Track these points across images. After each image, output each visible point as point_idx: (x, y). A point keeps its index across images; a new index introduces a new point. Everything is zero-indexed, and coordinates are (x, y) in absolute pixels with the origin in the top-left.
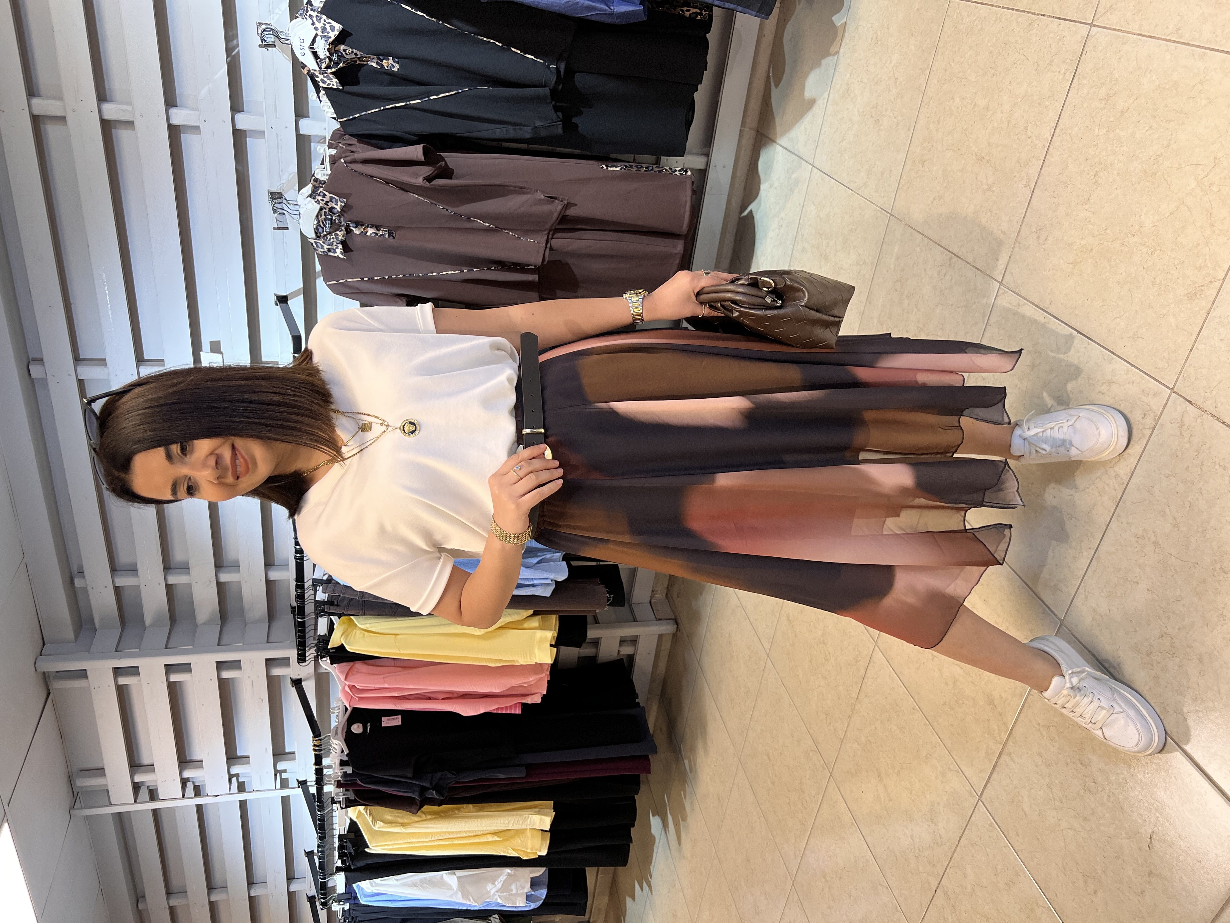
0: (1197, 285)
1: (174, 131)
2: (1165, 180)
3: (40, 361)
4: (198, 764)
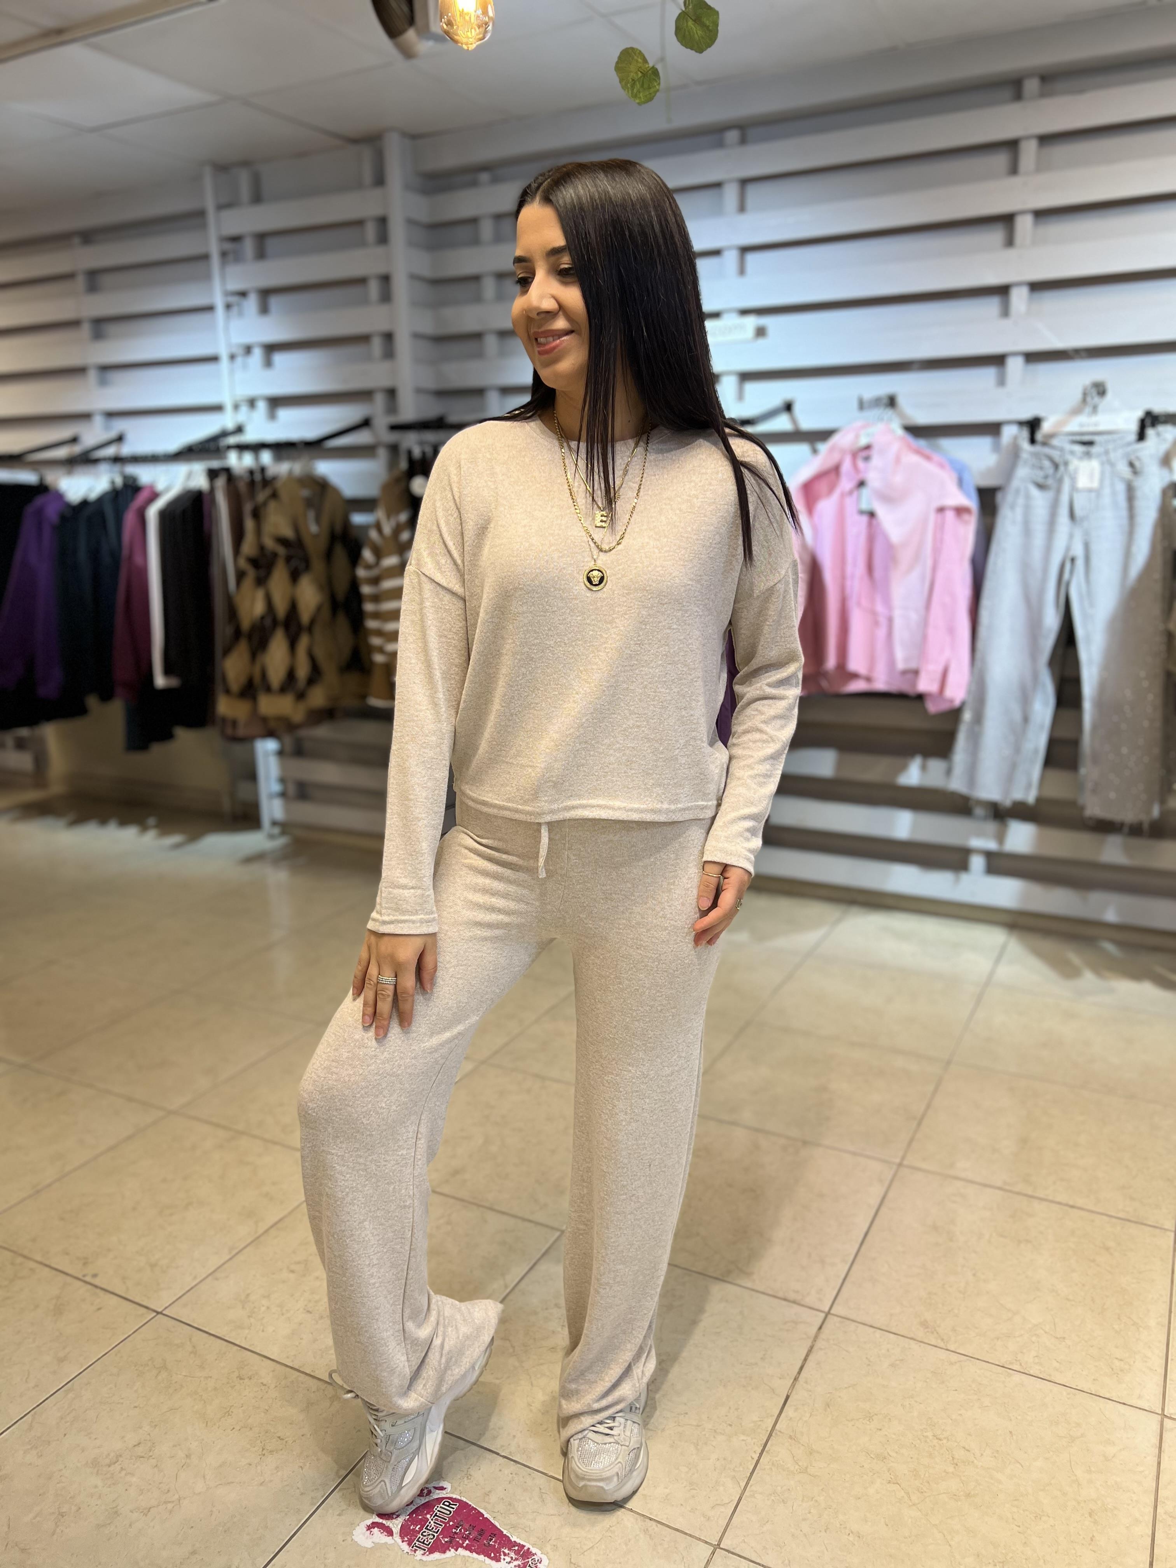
0: (937, 1329)
1: (1003, 291)
2: (1035, 1299)
3: (743, 141)
4: (264, 309)
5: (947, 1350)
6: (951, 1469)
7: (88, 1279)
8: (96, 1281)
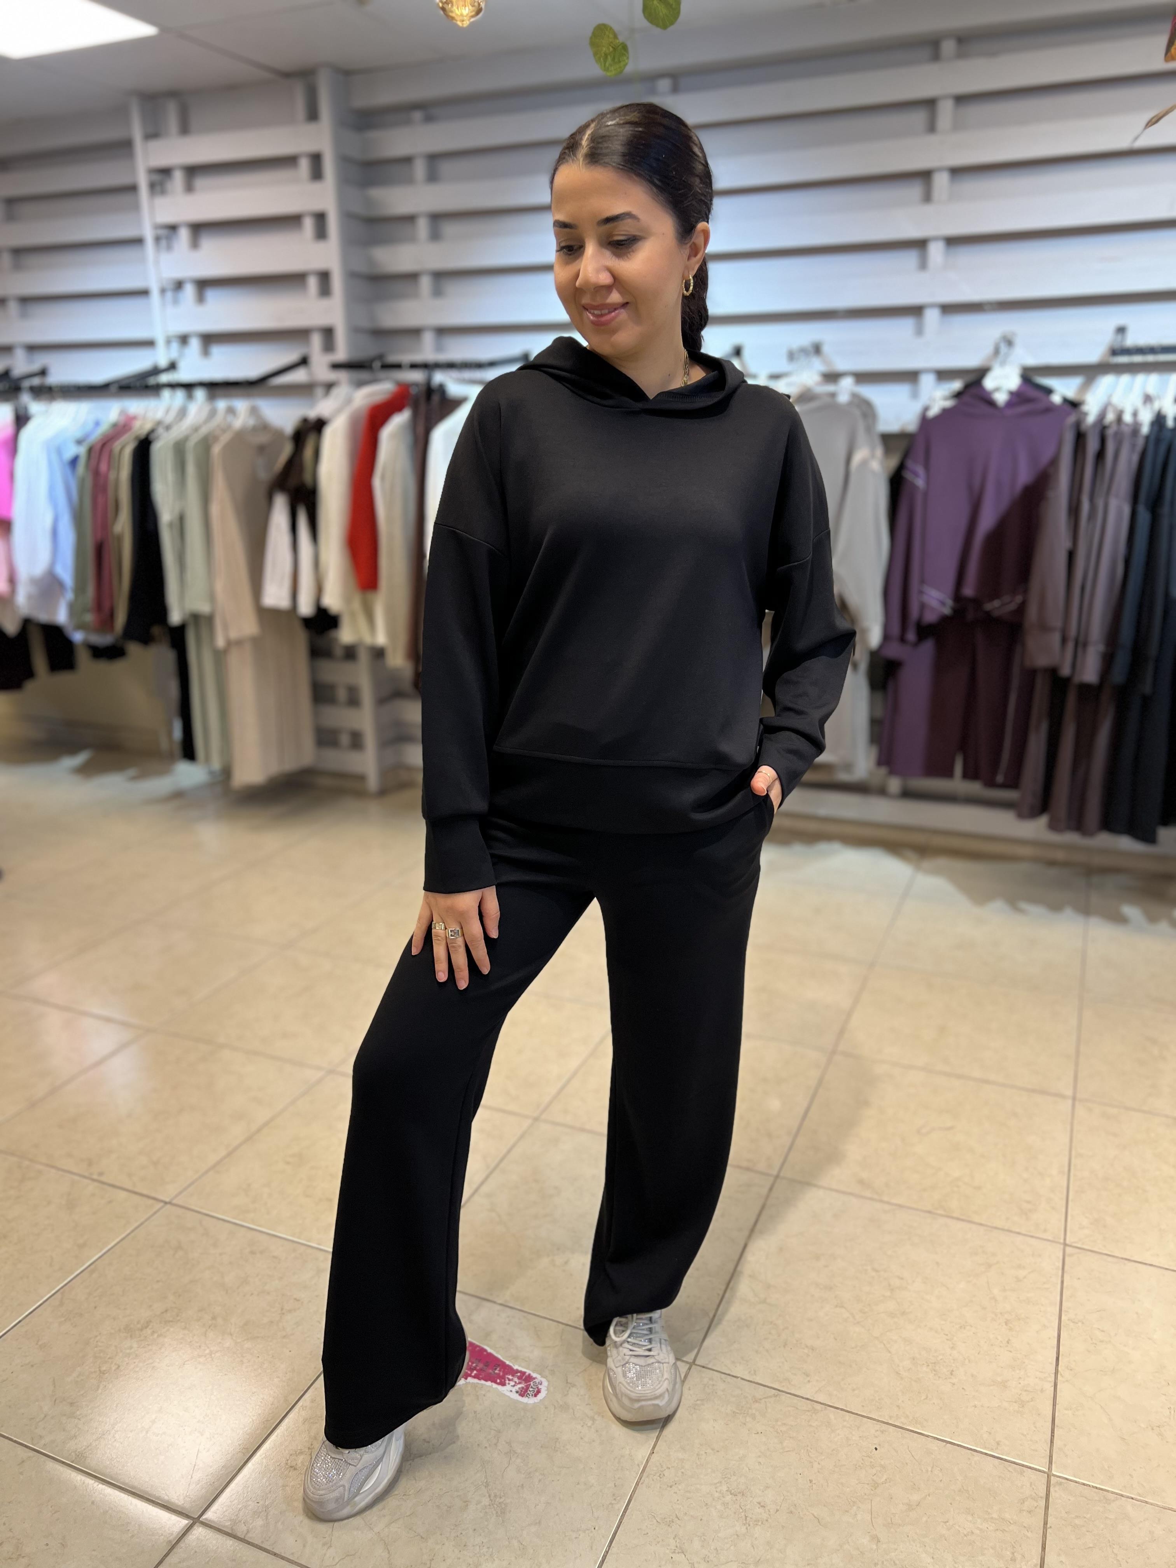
0: (872, 1185)
1: (920, 244)
2: (955, 1157)
3: (677, 88)
5: (881, 1201)
6: (888, 1294)
7: (95, 1177)
8: (103, 1179)
